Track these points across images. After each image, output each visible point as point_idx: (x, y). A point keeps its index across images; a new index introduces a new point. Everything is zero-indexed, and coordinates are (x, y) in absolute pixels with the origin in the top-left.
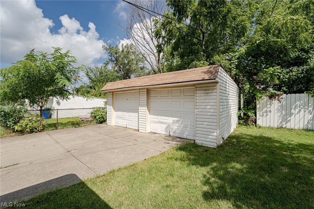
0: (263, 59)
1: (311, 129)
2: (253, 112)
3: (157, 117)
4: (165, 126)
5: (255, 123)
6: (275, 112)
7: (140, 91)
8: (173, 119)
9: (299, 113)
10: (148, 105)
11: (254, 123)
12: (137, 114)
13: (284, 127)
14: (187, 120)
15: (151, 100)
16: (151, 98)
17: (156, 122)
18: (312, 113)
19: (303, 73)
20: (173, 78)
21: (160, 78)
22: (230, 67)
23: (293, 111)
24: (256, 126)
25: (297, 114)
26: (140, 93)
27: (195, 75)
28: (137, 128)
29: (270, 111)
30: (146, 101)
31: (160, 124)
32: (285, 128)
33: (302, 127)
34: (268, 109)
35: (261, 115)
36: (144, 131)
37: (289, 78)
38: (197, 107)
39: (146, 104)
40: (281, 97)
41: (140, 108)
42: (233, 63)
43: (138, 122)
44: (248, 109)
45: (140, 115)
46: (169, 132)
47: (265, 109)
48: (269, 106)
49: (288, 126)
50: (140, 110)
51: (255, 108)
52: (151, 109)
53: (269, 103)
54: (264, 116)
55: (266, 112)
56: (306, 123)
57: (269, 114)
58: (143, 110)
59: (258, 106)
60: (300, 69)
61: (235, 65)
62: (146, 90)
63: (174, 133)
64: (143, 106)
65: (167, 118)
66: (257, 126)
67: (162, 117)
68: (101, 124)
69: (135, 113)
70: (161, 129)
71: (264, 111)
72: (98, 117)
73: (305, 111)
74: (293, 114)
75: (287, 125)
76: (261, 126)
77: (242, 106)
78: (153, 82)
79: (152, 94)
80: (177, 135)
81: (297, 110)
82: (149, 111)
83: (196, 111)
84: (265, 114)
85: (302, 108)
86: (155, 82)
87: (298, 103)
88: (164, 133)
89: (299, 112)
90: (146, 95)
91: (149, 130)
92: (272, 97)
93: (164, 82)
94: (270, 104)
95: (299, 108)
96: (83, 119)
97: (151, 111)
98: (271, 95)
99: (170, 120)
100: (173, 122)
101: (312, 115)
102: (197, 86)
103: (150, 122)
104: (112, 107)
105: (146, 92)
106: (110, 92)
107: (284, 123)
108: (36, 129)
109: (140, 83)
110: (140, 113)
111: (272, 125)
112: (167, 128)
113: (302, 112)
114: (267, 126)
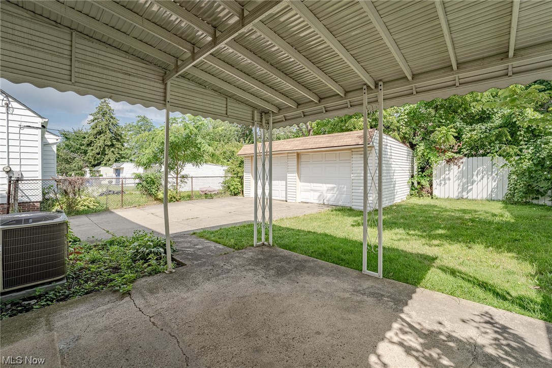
0: (442, 112)
1: (496, 199)
2: (428, 180)
3: (308, 184)
4: (317, 194)
5: (431, 194)
6: (455, 179)
7: (289, 155)
8: (328, 185)
9: (482, 181)
10: (298, 171)
11: (429, 195)
12: (285, 182)
13: (464, 197)
14: (343, 186)
15: (302, 166)
16: (302, 163)
17: (307, 191)
18: (496, 179)
19: (486, 132)
20: (328, 142)
21: (313, 141)
22: (398, 125)
23: (475, 178)
24: (432, 198)
25: (480, 181)
26: (289, 157)
27: (351, 139)
28: (284, 199)
29: (449, 179)
30: (296, 167)
31: (312, 192)
32: (466, 199)
33: (485, 197)
34: (447, 177)
35: (439, 183)
36: (294, 201)
37: (470, 138)
38: (353, 172)
39: (296, 170)
40: (461, 161)
41: (288, 175)
42: (402, 119)
43: (286, 191)
44: (422, 177)
45: (288, 183)
46: (323, 200)
47: (443, 176)
48: (447, 172)
49: (470, 196)
50: (288, 177)
51: (430, 175)
52: (301, 176)
53: (447, 169)
54: (442, 185)
55: (444, 179)
56: (489, 192)
57: (447, 182)
58: (292, 177)
59: (434, 172)
60: (484, 127)
61: (404, 122)
62: (296, 154)
63: (328, 201)
64: (292, 172)
65: (321, 185)
66: (434, 197)
67: (315, 184)
68: (235, 197)
69: (282, 181)
70: (313, 198)
71: (441, 178)
72: (232, 188)
73: (488, 178)
74: (475, 181)
75: (469, 194)
76: (439, 197)
77: (415, 173)
78: (305, 146)
79: (303, 159)
80: (331, 203)
81: (480, 177)
82: (300, 178)
83: (352, 175)
84: (443, 182)
85: (485, 175)
86: (308, 145)
87: (481, 168)
88: (317, 202)
89: (482, 179)
90: (296, 159)
91: (299, 200)
92: (449, 161)
93: (317, 146)
94: (449, 170)
95: (481, 174)
96: (207, 192)
97: (301, 178)
98: (449, 159)
99: (324, 187)
100: (328, 190)
101: (496, 182)
102: (353, 150)
103: (301, 191)
104: (251, 175)
105: (296, 157)
106: (248, 157)
107: (464, 193)
108: (175, 198)
109: (290, 147)
110: (288, 180)
111: (451, 196)
112: (319, 196)
113: (485, 179)
114: (446, 197)
